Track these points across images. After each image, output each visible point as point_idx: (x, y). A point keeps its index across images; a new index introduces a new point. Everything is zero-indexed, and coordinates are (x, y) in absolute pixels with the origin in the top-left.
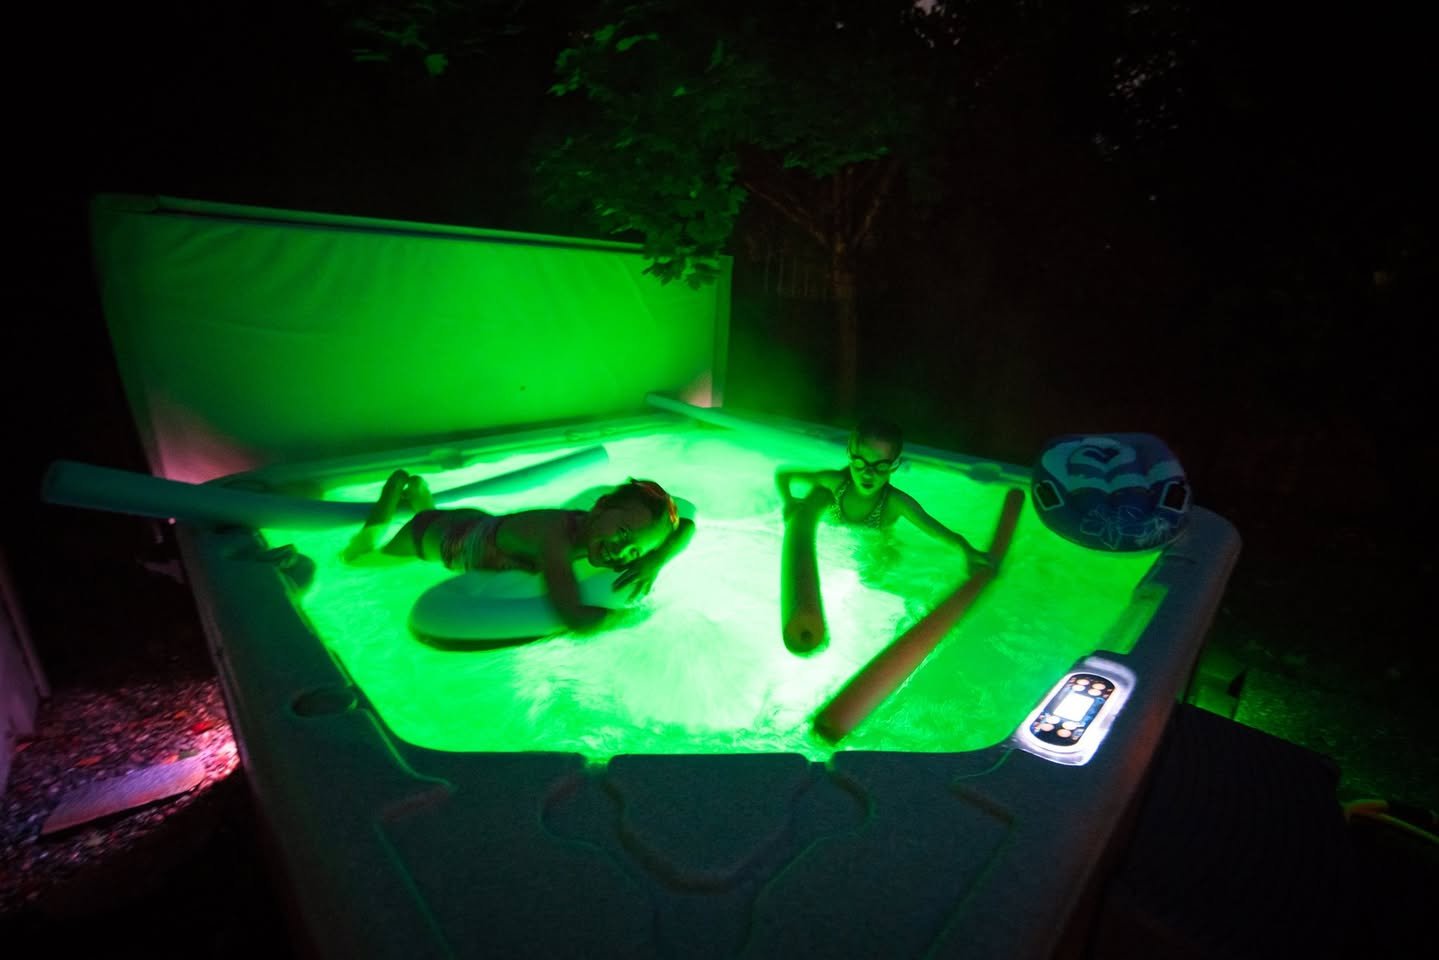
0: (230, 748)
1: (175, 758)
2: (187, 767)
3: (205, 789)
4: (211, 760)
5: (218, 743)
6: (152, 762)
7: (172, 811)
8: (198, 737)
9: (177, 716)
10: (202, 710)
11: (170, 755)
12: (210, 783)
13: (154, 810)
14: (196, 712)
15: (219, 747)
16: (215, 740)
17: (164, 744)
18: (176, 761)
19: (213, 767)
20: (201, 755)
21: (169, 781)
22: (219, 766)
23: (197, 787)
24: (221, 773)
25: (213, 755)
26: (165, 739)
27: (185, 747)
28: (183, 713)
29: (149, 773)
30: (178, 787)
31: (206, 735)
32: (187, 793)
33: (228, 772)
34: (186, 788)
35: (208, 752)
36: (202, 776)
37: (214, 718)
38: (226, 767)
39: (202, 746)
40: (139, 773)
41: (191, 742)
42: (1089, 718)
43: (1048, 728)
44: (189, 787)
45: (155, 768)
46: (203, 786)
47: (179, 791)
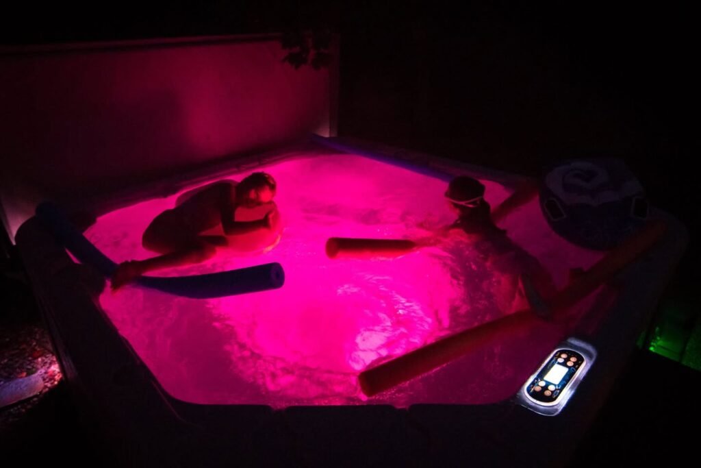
0: (55, 368)
1: (25, 374)
2: (33, 380)
3: (46, 393)
4: (46, 376)
5: (48, 365)
6: (12, 376)
7: (29, 407)
8: (36, 361)
9: (21, 347)
10: (34, 344)
11: (22, 372)
12: (47, 389)
13: (19, 407)
14: (31, 345)
15: (49, 368)
16: (46, 363)
17: (17, 365)
18: (26, 376)
19: (47, 380)
20: (39, 372)
21: (25, 389)
22: (50, 380)
23: (41, 392)
24: (52, 384)
25: (46, 373)
26: (17, 362)
27: (29, 367)
28: (24, 346)
29: (13, 384)
30: (30, 393)
31: (40, 359)
32: (36, 396)
33: (56, 383)
34: (35, 393)
35: (43, 371)
36: (42, 386)
37: (42, 349)
38: (55, 381)
39: (39, 366)
40: (7, 384)
41: (32, 364)
42: (565, 382)
43: (538, 389)
44: (36, 392)
45: (16, 381)
46: (44, 391)
47: (31, 395)
